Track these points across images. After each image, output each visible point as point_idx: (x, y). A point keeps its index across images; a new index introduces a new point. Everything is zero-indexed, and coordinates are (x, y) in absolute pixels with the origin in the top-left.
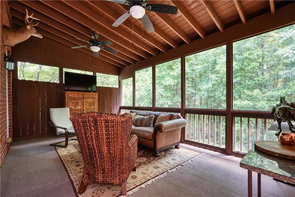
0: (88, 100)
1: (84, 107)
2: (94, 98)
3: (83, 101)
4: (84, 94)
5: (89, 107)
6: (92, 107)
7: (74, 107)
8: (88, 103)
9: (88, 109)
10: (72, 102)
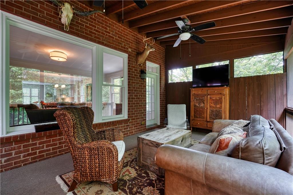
0: (213, 96)
1: (208, 105)
2: (221, 94)
3: (207, 98)
4: (208, 90)
5: (215, 106)
6: (218, 106)
7: (198, 104)
8: (213, 100)
9: (213, 107)
10: (197, 100)
